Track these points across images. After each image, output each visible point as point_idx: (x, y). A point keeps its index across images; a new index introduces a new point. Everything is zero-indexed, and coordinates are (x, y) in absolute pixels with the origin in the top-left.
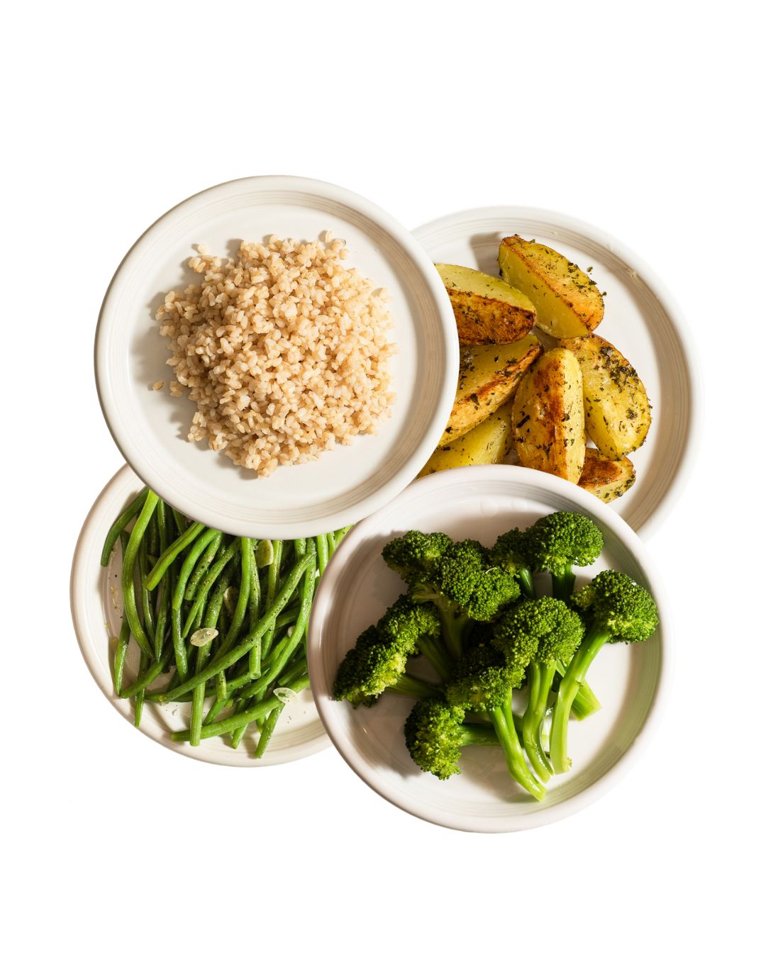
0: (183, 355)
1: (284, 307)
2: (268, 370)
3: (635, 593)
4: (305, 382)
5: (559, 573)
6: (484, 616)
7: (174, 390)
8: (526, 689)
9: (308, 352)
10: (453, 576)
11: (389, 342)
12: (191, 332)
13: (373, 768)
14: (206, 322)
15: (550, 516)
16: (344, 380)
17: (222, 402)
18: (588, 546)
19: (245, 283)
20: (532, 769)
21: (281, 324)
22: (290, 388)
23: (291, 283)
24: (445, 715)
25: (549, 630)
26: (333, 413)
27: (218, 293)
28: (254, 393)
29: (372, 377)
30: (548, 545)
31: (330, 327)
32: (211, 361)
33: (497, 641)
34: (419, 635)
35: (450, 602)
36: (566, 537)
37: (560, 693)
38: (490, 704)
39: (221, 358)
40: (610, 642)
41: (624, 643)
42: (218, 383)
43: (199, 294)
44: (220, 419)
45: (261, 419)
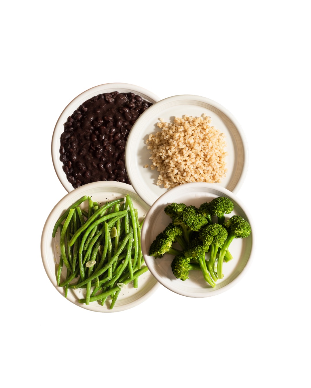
0: (155, 156)
1: (189, 140)
2: (184, 161)
3: (244, 222)
4: (197, 165)
5: (220, 216)
6: (196, 230)
7: (152, 168)
8: (209, 253)
9: (198, 155)
10: (186, 217)
11: (225, 151)
12: (158, 148)
13: (161, 277)
14: (163, 144)
15: (217, 198)
16: (210, 164)
17: (168, 172)
18: (229, 208)
19: (176, 131)
20: (211, 278)
21: (188, 145)
22: (192, 167)
23: (192, 131)
24: (184, 261)
25: (217, 234)
26: (206, 175)
27: (167, 134)
28: (179, 168)
29: (219, 163)
30: (216, 207)
31: (205, 146)
32: (164, 158)
33: (200, 237)
34: (176, 236)
35: (185, 225)
36: (222, 205)
37: (220, 254)
38: (198, 257)
39: (168, 157)
40: (236, 238)
41: (240, 238)
42: (167, 165)
43: (160, 135)
44: (168, 177)
45: (181, 178)
